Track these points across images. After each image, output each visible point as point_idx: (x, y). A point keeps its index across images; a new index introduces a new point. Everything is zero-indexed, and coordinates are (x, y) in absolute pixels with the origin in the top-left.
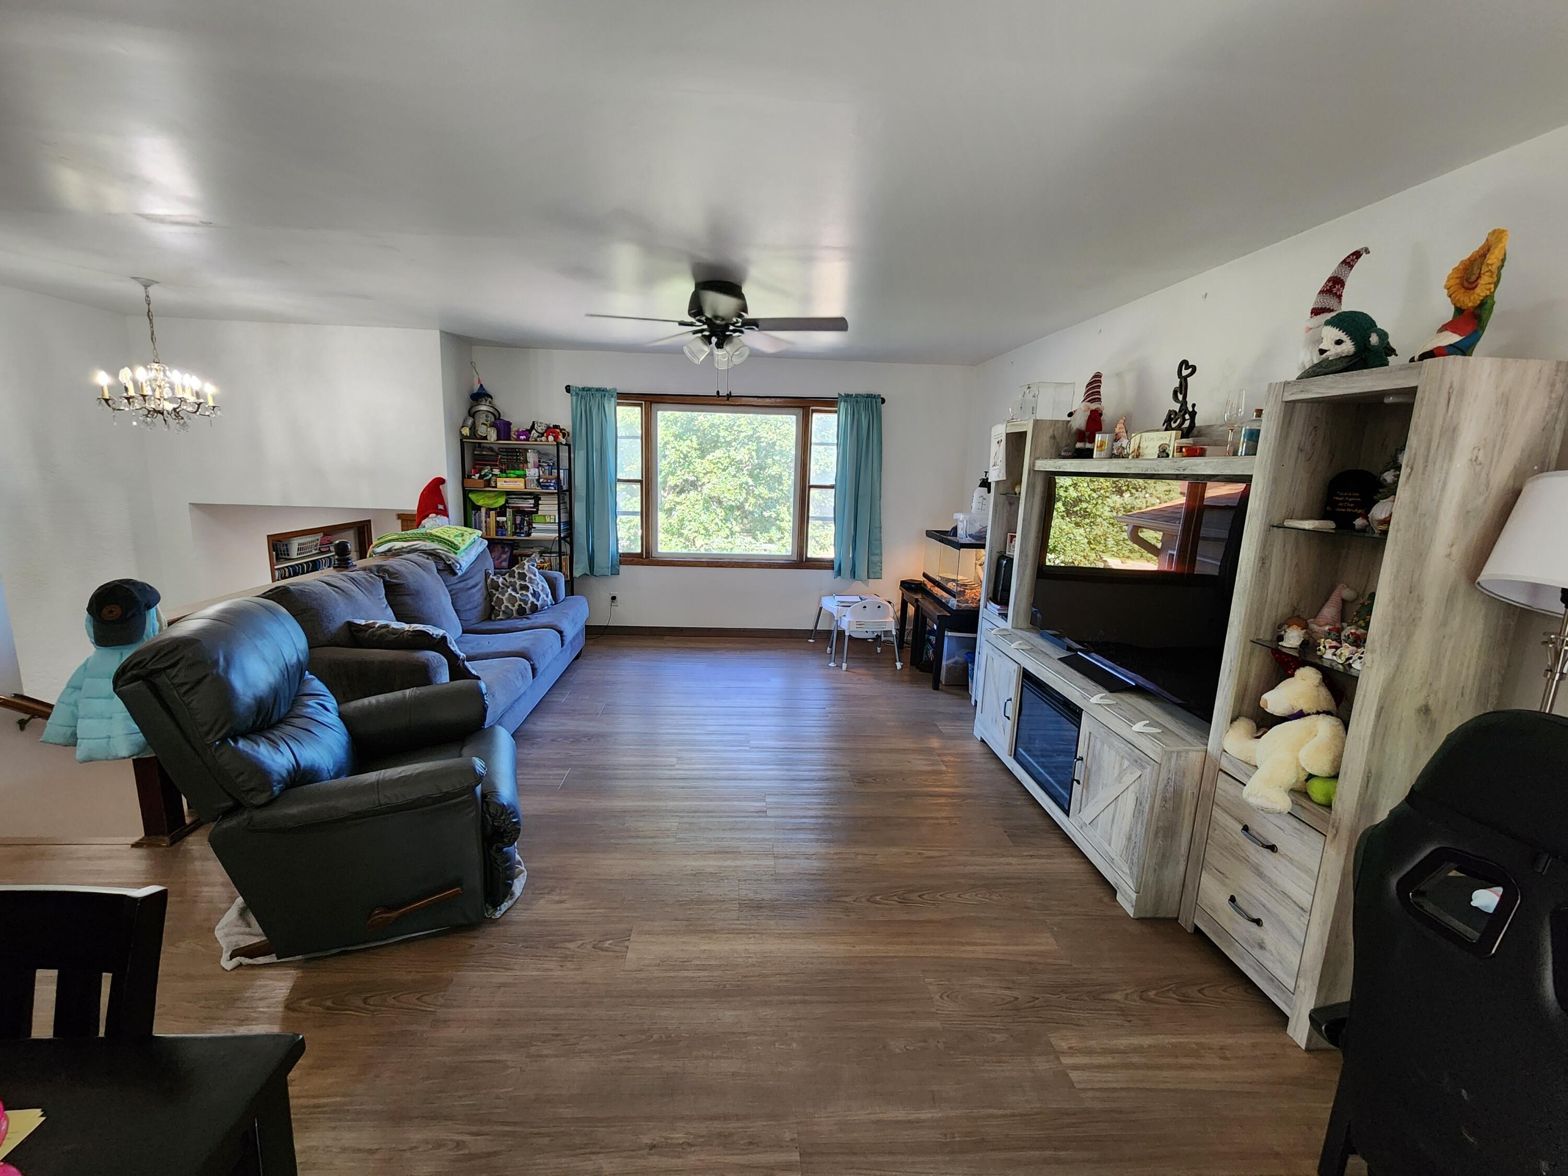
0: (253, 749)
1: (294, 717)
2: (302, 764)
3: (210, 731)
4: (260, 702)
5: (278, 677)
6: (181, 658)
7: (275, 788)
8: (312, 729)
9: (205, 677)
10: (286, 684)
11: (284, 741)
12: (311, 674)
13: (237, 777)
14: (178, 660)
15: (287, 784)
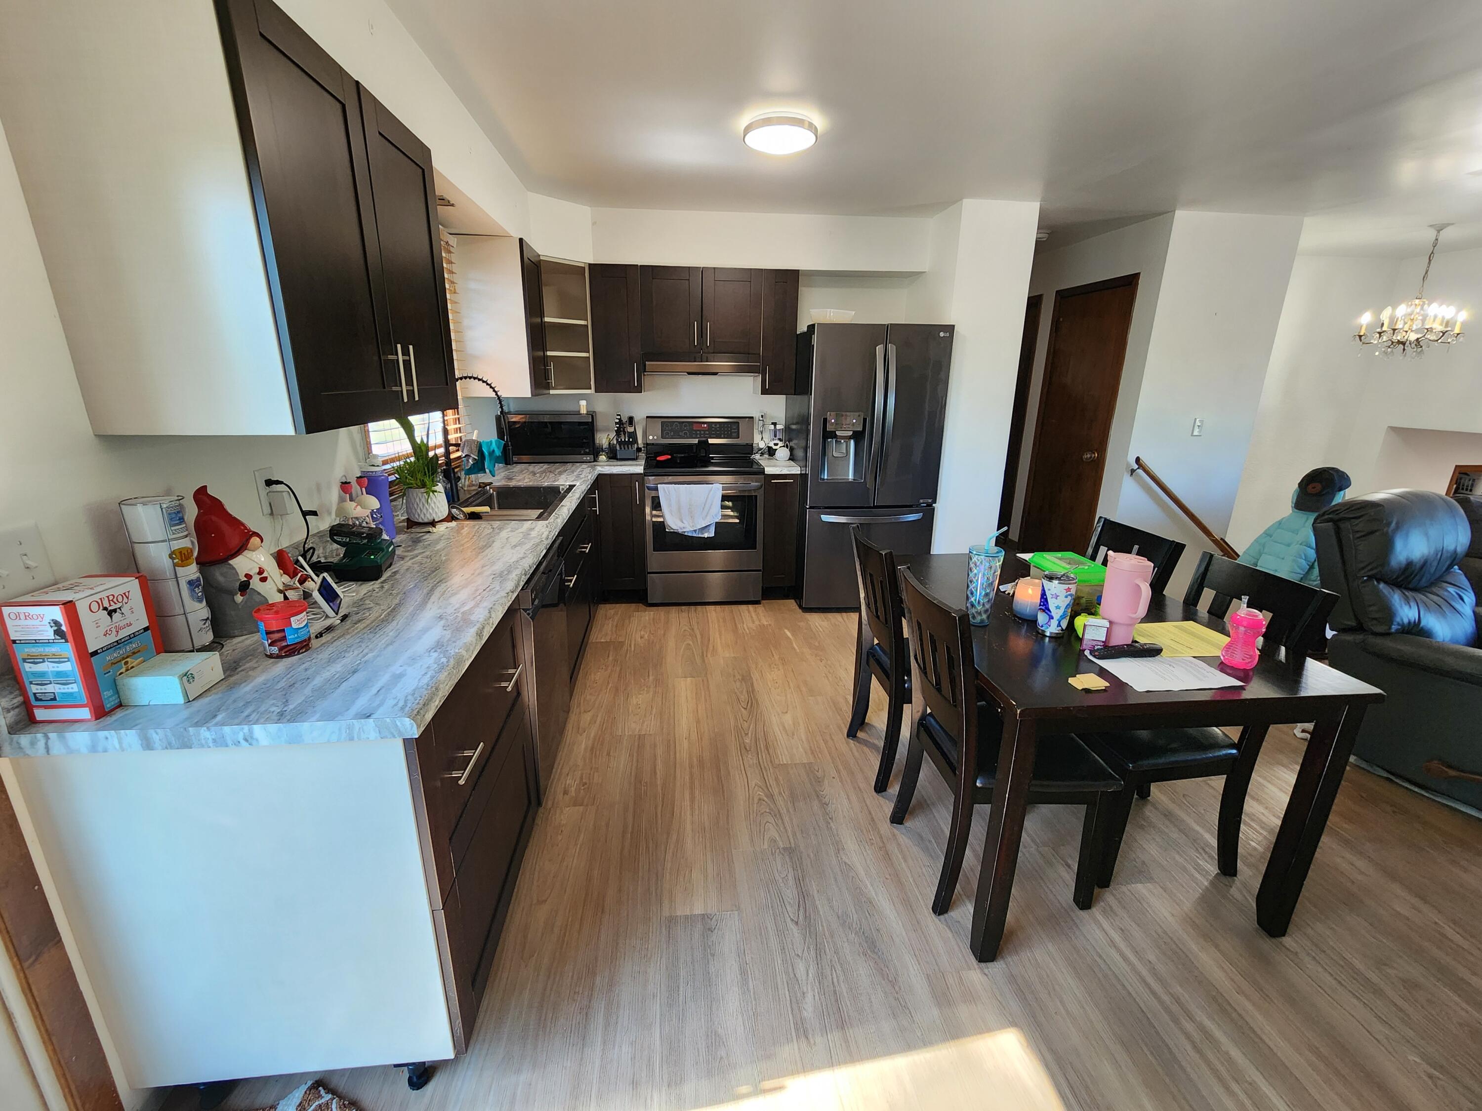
0: (1390, 593)
1: (1431, 593)
2: (1423, 623)
3: (1363, 568)
4: (1410, 564)
5: (1432, 552)
6: (1367, 514)
7: (1393, 626)
8: (1442, 606)
9: (1376, 531)
10: (1435, 564)
11: (1417, 604)
12: (1460, 569)
13: (1370, 606)
14: (1362, 516)
15: (1404, 630)
